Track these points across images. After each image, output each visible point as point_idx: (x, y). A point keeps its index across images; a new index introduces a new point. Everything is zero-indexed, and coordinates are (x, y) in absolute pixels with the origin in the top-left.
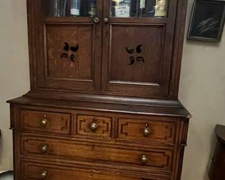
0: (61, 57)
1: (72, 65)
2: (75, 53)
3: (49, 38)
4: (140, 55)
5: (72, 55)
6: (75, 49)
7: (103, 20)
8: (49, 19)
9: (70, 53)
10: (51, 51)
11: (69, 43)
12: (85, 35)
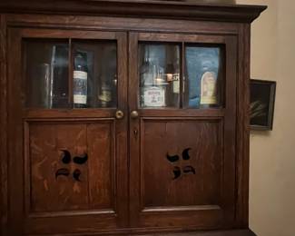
0: (57, 174)
1: (76, 187)
2: (81, 167)
3: (33, 145)
4: (188, 162)
5: (77, 170)
6: (82, 160)
7: (129, 114)
8: (33, 114)
9: (73, 166)
10: (37, 166)
11: (70, 151)
12: (100, 137)
